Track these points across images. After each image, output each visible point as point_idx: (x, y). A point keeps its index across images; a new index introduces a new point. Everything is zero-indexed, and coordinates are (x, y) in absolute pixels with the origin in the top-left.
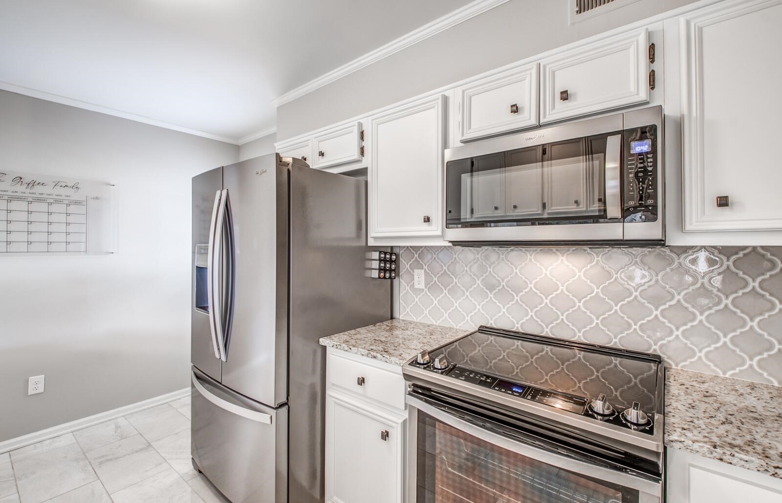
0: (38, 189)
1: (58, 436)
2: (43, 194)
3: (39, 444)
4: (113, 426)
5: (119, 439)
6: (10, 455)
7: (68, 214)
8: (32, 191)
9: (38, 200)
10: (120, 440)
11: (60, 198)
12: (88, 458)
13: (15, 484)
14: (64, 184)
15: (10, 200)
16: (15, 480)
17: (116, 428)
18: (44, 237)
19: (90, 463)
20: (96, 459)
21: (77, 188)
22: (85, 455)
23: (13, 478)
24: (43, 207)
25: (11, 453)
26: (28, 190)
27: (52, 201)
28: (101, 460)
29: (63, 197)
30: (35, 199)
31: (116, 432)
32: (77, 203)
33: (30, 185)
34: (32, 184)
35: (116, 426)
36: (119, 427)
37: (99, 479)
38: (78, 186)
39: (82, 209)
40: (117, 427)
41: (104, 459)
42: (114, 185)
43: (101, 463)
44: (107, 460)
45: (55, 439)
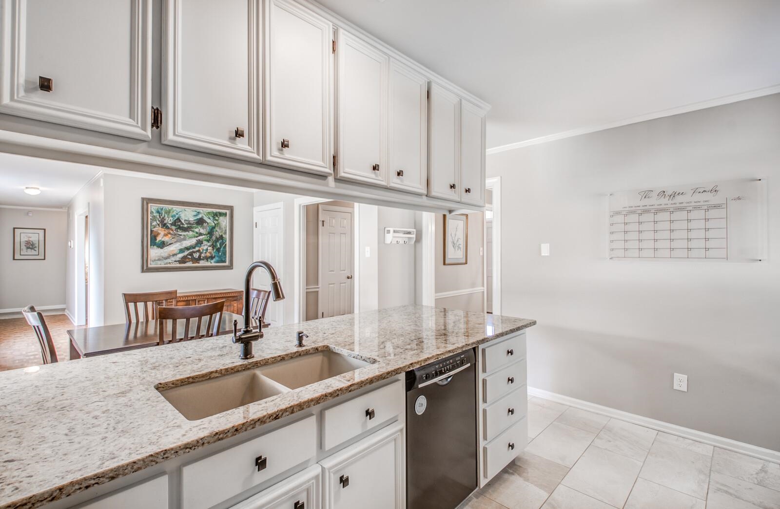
0: (679, 199)
1: (700, 442)
2: (682, 203)
3: (681, 439)
4: (760, 467)
5: (756, 482)
6: (657, 434)
7: (706, 220)
8: (673, 202)
9: (678, 209)
10: (755, 484)
11: (699, 204)
12: (711, 477)
13: (646, 456)
14: (702, 190)
15: (657, 212)
16: (648, 453)
17: (760, 470)
18: (684, 244)
19: (709, 482)
20: (717, 483)
21: (716, 191)
22: (710, 472)
23: (648, 451)
24: (683, 215)
25: (659, 433)
26: (670, 202)
27: (691, 208)
28: (722, 487)
29: (702, 203)
30: (676, 209)
31: (757, 473)
32: (716, 207)
33: (672, 197)
34: (673, 195)
35: (762, 467)
36: (766, 472)
37: (706, 501)
38: (717, 189)
39: (722, 213)
40: (763, 470)
41: (725, 489)
42: (760, 180)
43: (719, 490)
44: (727, 492)
45: (696, 443)
